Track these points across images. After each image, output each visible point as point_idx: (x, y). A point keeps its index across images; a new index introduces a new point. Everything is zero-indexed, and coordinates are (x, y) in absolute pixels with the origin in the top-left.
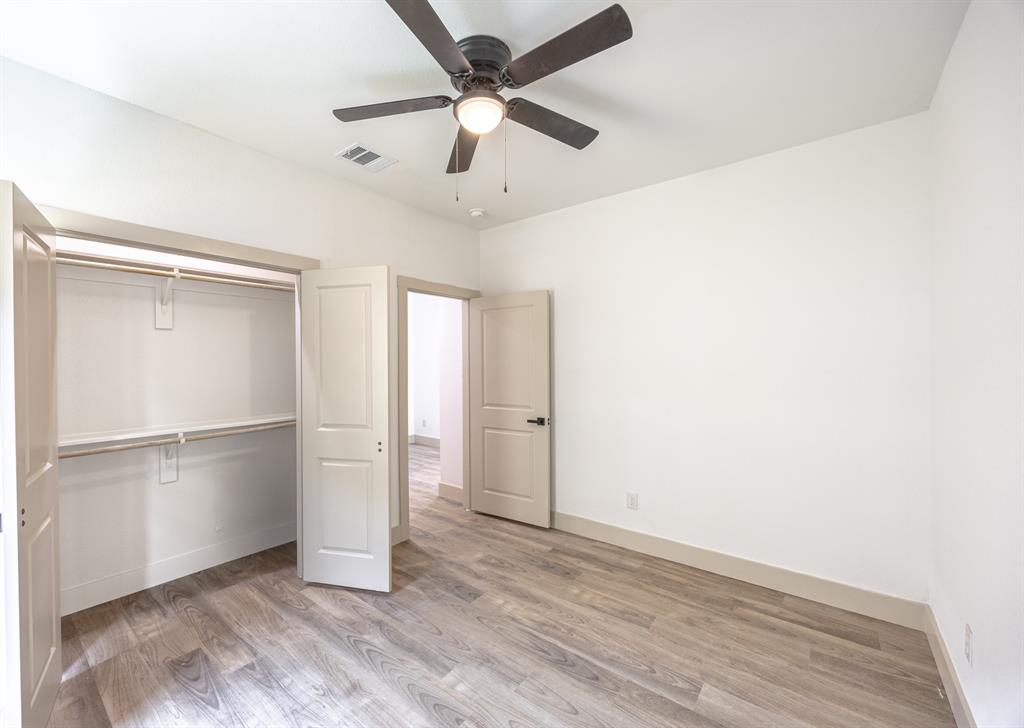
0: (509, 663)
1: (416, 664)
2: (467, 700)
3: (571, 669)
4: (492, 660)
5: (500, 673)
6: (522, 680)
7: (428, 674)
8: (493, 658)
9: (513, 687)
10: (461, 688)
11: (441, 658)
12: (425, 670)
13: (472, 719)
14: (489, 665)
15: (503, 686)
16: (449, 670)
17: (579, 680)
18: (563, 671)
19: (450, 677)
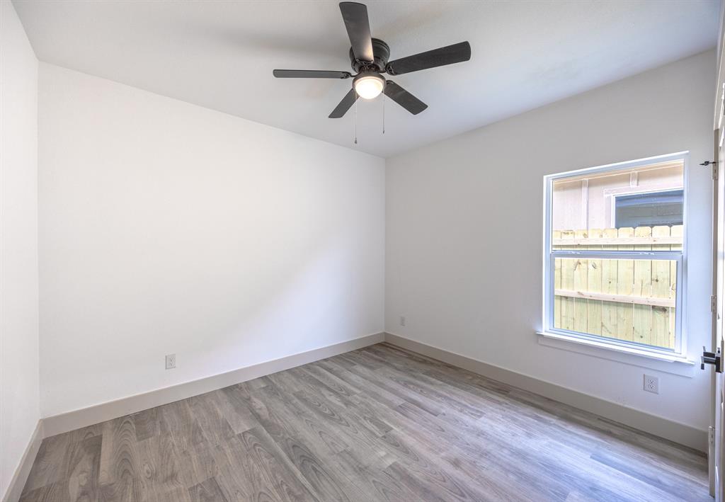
0: (345, 465)
1: (417, 476)
2: (379, 446)
3: (306, 455)
4: (357, 469)
5: (355, 460)
6: (341, 452)
7: (406, 466)
8: (356, 472)
9: (349, 449)
10: (383, 453)
11: (398, 478)
12: (410, 470)
13: (377, 437)
14: (360, 466)
15: (355, 450)
16: (390, 466)
17: (306, 447)
18: (311, 454)
19: (390, 462)
